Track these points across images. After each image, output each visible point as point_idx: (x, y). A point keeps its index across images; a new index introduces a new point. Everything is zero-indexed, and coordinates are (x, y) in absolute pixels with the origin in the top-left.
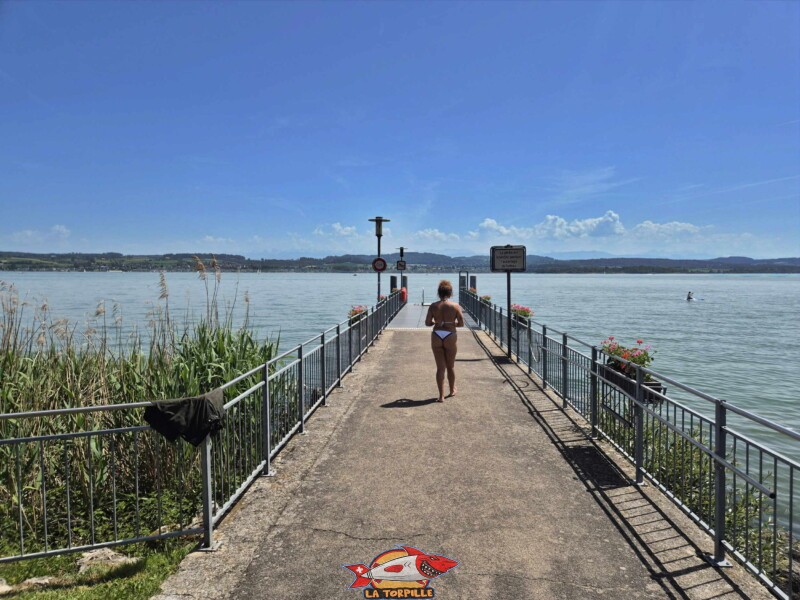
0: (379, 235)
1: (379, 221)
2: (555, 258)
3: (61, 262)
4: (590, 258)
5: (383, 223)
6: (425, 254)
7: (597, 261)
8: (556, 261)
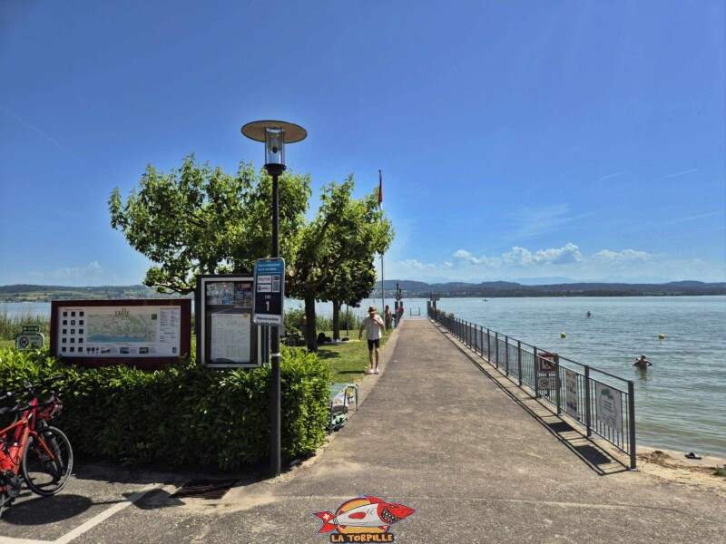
2: (522, 284)
3: (97, 294)
4: (554, 283)
6: (406, 281)
7: (560, 286)
8: (523, 286)
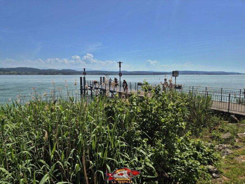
0: (120, 67)
1: (120, 63)
5: (121, 63)
